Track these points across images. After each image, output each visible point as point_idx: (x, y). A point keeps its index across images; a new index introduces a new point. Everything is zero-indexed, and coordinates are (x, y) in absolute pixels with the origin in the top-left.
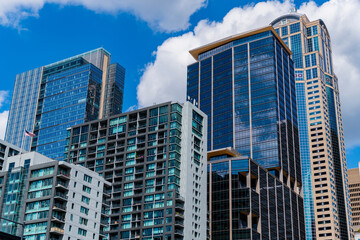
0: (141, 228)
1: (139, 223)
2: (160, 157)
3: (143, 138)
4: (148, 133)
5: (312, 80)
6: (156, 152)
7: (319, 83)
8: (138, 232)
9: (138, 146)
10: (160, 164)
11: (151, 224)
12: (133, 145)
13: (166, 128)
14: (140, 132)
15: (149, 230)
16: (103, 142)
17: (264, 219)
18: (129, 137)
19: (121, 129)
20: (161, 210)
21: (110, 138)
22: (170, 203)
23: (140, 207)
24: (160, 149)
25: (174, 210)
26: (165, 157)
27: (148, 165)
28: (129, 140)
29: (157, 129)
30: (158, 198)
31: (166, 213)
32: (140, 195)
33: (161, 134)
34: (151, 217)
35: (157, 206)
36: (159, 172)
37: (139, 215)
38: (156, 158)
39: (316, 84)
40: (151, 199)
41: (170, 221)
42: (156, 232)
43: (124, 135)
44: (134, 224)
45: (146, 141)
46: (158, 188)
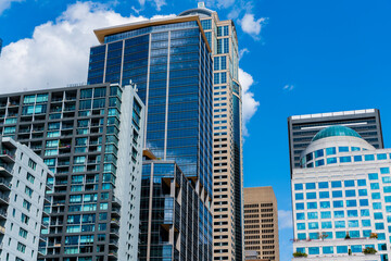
0: (62, 234)
1: (60, 229)
2: (93, 149)
3: (70, 124)
4: (76, 117)
5: (220, 85)
6: (87, 142)
7: (227, 90)
8: (59, 239)
9: (63, 133)
10: (92, 158)
11: (77, 230)
12: (56, 130)
13: (101, 114)
14: (65, 115)
15: (74, 238)
16: (14, 122)
17: (184, 235)
18: (50, 120)
19: (39, 110)
20: (93, 214)
21: (22, 119)
22: (105, 207)
23: (62, 208)
24: (93, 139)
25: (109, 216)
26: (99, 149)
27: (75, 157)
28: (49, 124)
29: (89, 114)
30: (87, 199)
31: (99, 218)
32: (63, 193)
33: (95, 121)
34: (77, 222)
35: (86, 209)
36: (90, 168)
37: (61, 218)
38: (86, 151)
39: (224, 90)
40: (78, 200)
41: (103, 227)
42: (84, 241)
43: (43, 118)
44: (52, 229)
45: (74, 128)
46: (89, 187)
